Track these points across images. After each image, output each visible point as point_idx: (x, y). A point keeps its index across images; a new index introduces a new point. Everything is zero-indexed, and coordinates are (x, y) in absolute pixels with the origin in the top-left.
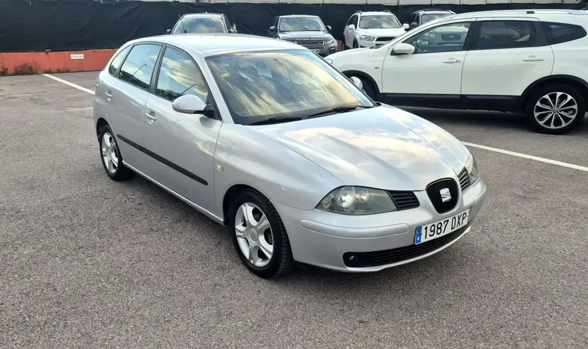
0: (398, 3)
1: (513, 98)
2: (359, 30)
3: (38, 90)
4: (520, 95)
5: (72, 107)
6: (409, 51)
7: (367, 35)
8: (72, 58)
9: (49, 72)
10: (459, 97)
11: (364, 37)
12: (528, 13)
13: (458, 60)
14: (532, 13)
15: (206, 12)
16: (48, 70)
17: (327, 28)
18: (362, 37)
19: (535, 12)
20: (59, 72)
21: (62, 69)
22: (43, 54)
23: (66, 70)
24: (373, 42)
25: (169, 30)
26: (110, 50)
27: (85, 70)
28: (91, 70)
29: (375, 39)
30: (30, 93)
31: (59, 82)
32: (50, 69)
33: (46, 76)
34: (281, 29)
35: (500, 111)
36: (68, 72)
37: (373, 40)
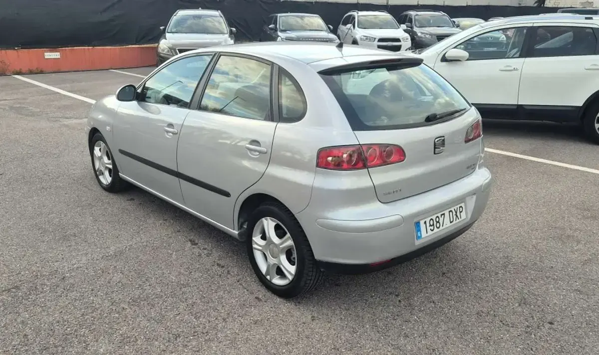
0: (387, 3)
1: (573, 109)
2: (358, 30)
3: (15, 97)
4: (581, 105)
5: (67, 118)
6: (463, 57)
7: (367, 35)
8: (46, 57)
9: (19, 73)
10: (515, 107)
11: (365, 38)
12: (586, 18)
13: (515, 67)
14: (591, 18)
15: (200, 8)
16: (18, 70)
17: (329, 28)
18: (362, 37)
19: (593, 18)
20: (31, 73)
21: (34, 69)
22: (10, 52)
23: (39, 71)
24: (375, 42)
25: (163, 27)
26: (90, 48)
27: (62, 70)
28: (70, 70)
29: (377, 40)
30: (6, 100)
31: (37, 86)
32: (20, 69)
33: (16, 78)
34: (281, 27)
35: (556, 122)
36: (42, 72)
37: (374, 41)
